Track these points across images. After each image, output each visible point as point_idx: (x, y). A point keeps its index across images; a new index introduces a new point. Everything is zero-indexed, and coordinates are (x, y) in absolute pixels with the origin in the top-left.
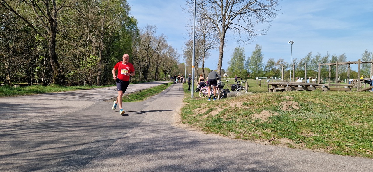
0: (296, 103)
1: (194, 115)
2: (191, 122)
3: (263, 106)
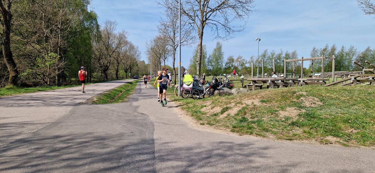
0: (316, 99)
1: (207, 115)
2: (211, 123)
3: (282, 102)
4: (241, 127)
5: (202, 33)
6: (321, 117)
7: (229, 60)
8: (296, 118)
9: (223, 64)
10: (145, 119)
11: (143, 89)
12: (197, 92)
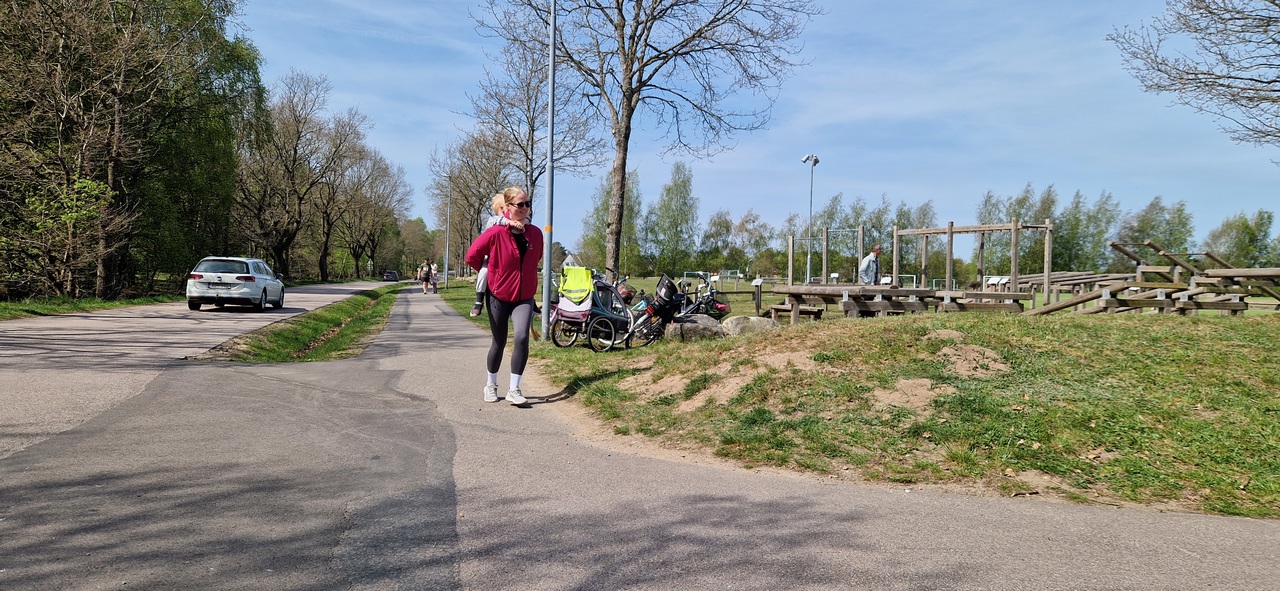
1: (638, 403)
2: (651, 427)
3: (883, 362)
4: (749, 441)
5: (628, 128)
6: (1004, 409)
7: (715, 224)
8: (926, 413)
9: (695, 238)
10: (421, 415)
11: (417, 316)
12: (607, 326)
